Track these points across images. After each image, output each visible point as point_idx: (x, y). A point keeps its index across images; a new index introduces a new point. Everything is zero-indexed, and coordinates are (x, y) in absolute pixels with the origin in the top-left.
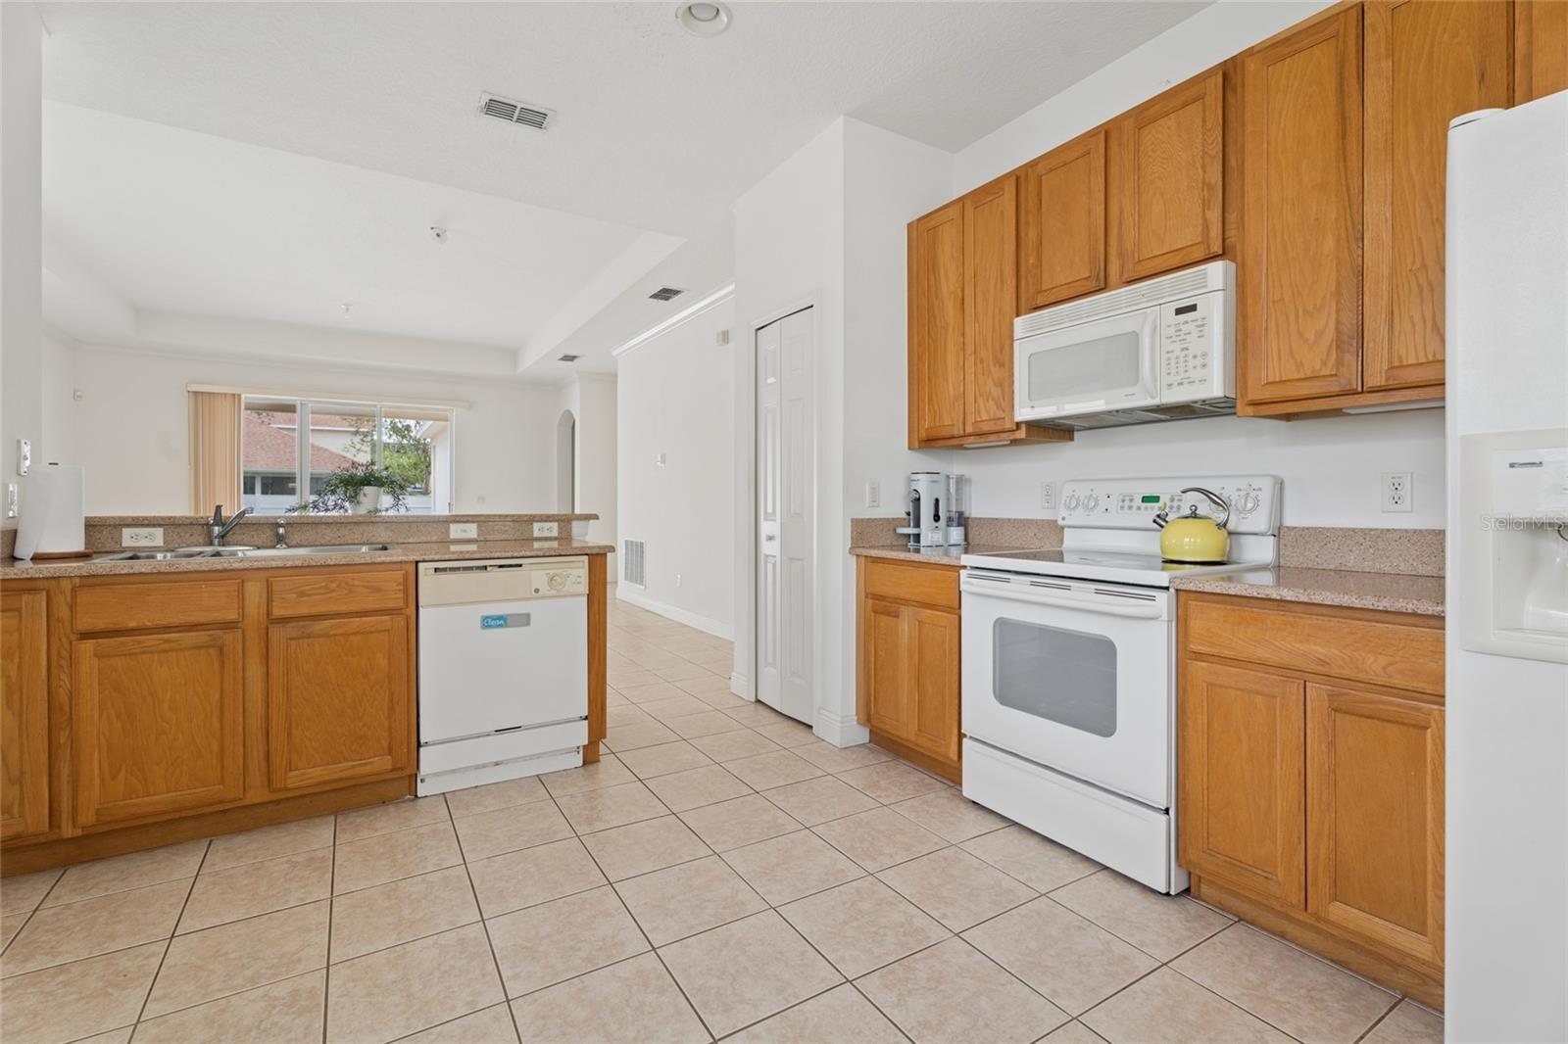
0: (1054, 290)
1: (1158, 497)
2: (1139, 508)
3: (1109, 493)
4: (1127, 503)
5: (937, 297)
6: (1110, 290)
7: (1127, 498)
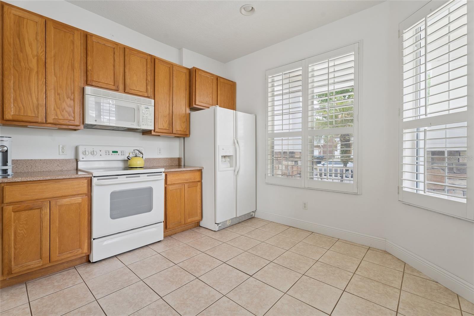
0: (100, 83)
1: (117, 152)
2: (112, 155)
3: (101, 150)
4: (107, 153)
5: (21, 51)
6: (119, 92)
7: (107, 152)
